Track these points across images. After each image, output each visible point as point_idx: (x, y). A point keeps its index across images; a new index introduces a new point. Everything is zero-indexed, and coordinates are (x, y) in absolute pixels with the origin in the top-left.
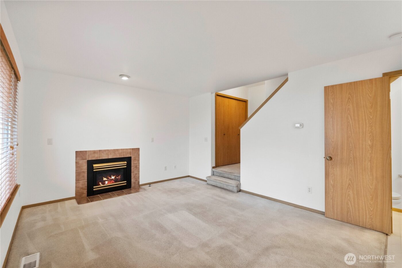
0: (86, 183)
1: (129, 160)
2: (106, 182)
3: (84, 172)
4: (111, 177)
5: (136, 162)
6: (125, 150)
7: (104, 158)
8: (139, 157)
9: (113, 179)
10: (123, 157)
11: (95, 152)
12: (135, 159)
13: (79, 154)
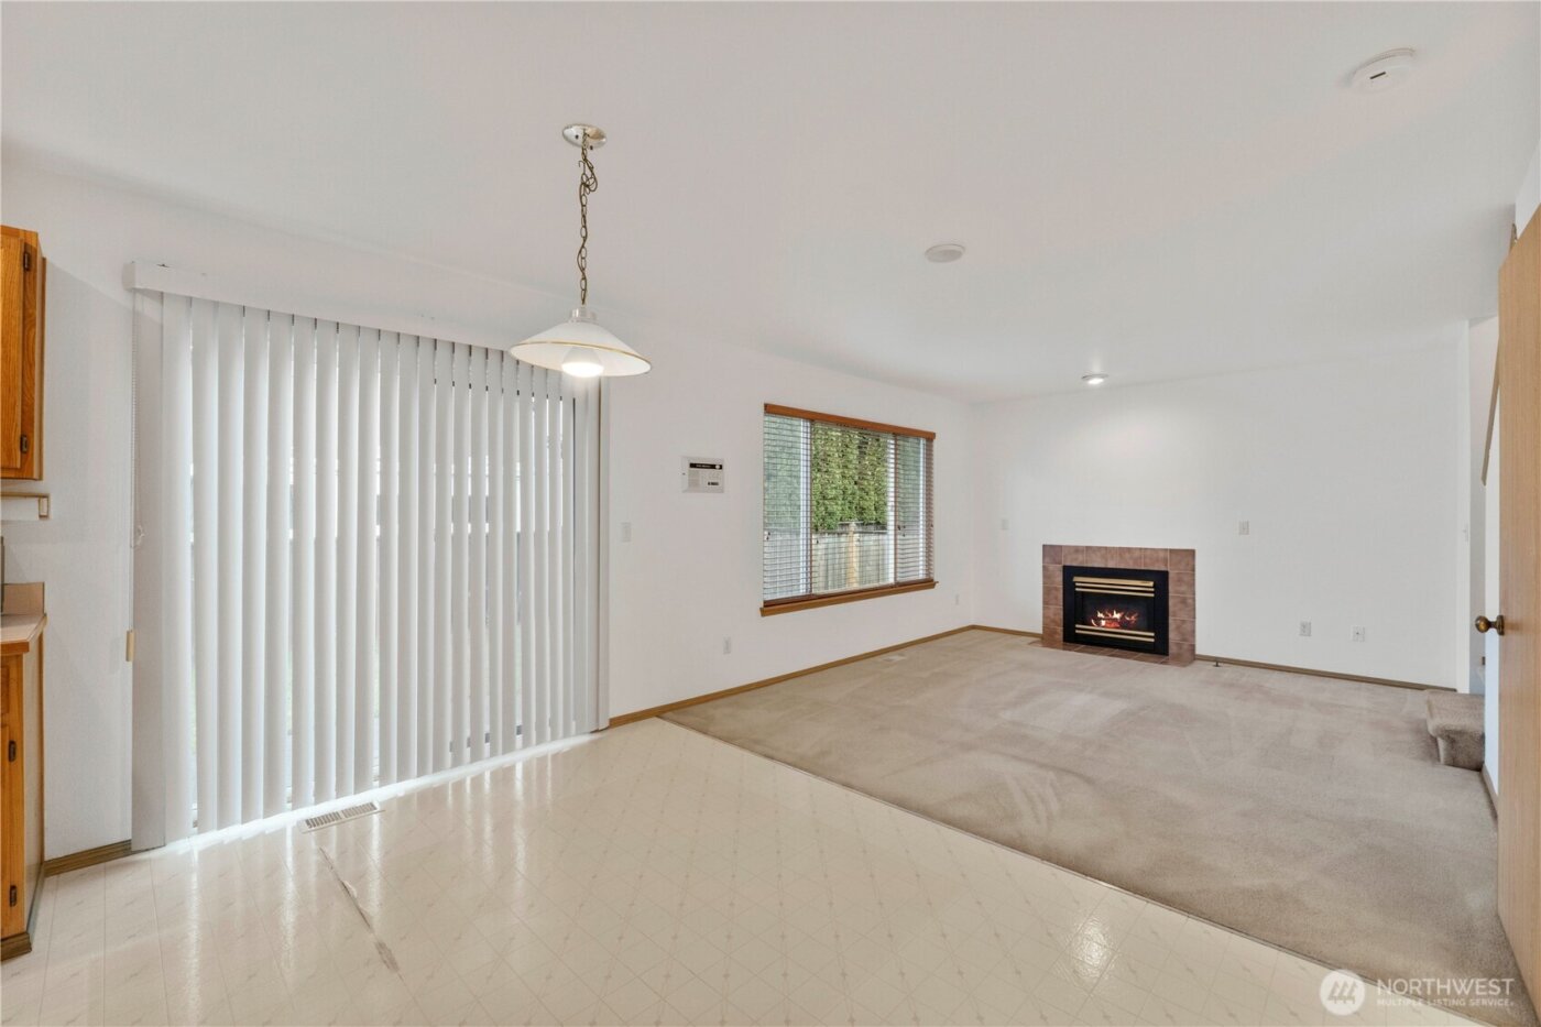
0: (1062, 613)
1: (1161, 579)
2: (1103, 623)
3: (1056, 589)
5: (1184, 588)
6: (1148, 553)
7: (1096, 565)
8: (1194, 575)
9: (1115, 620)
11: (1077, 550)
12: (1180, 581)
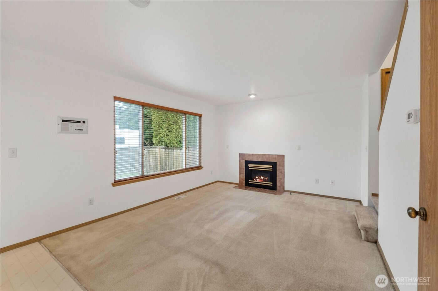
0: (245, 176)
1: (274, 164)
2: (258, 180)
3: (243, 168)
4: (261, 177)
5: (281, 168)
6: (271, 156)
7: (255, 160)
8: (284, 163)
9: (261, 179)
10: (269, 161)
11: (249, 155)
12: (280, 165)
13: (241, 155)
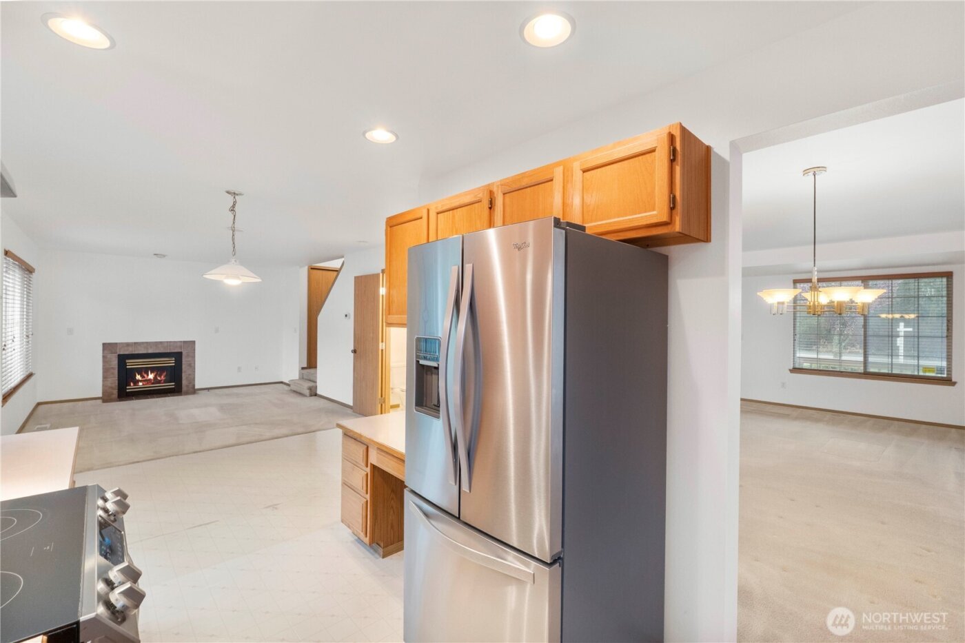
0: (117, 382)
1: (178, 356)
3: (113, 368)
4: (148, 375)
5: (190, 359)
6: (171, 343)
7: (141, 352)
8: (194, 352)
10: (168, 351)
11: (128, 345)
12: (188, 356)
13: (107, 346)
